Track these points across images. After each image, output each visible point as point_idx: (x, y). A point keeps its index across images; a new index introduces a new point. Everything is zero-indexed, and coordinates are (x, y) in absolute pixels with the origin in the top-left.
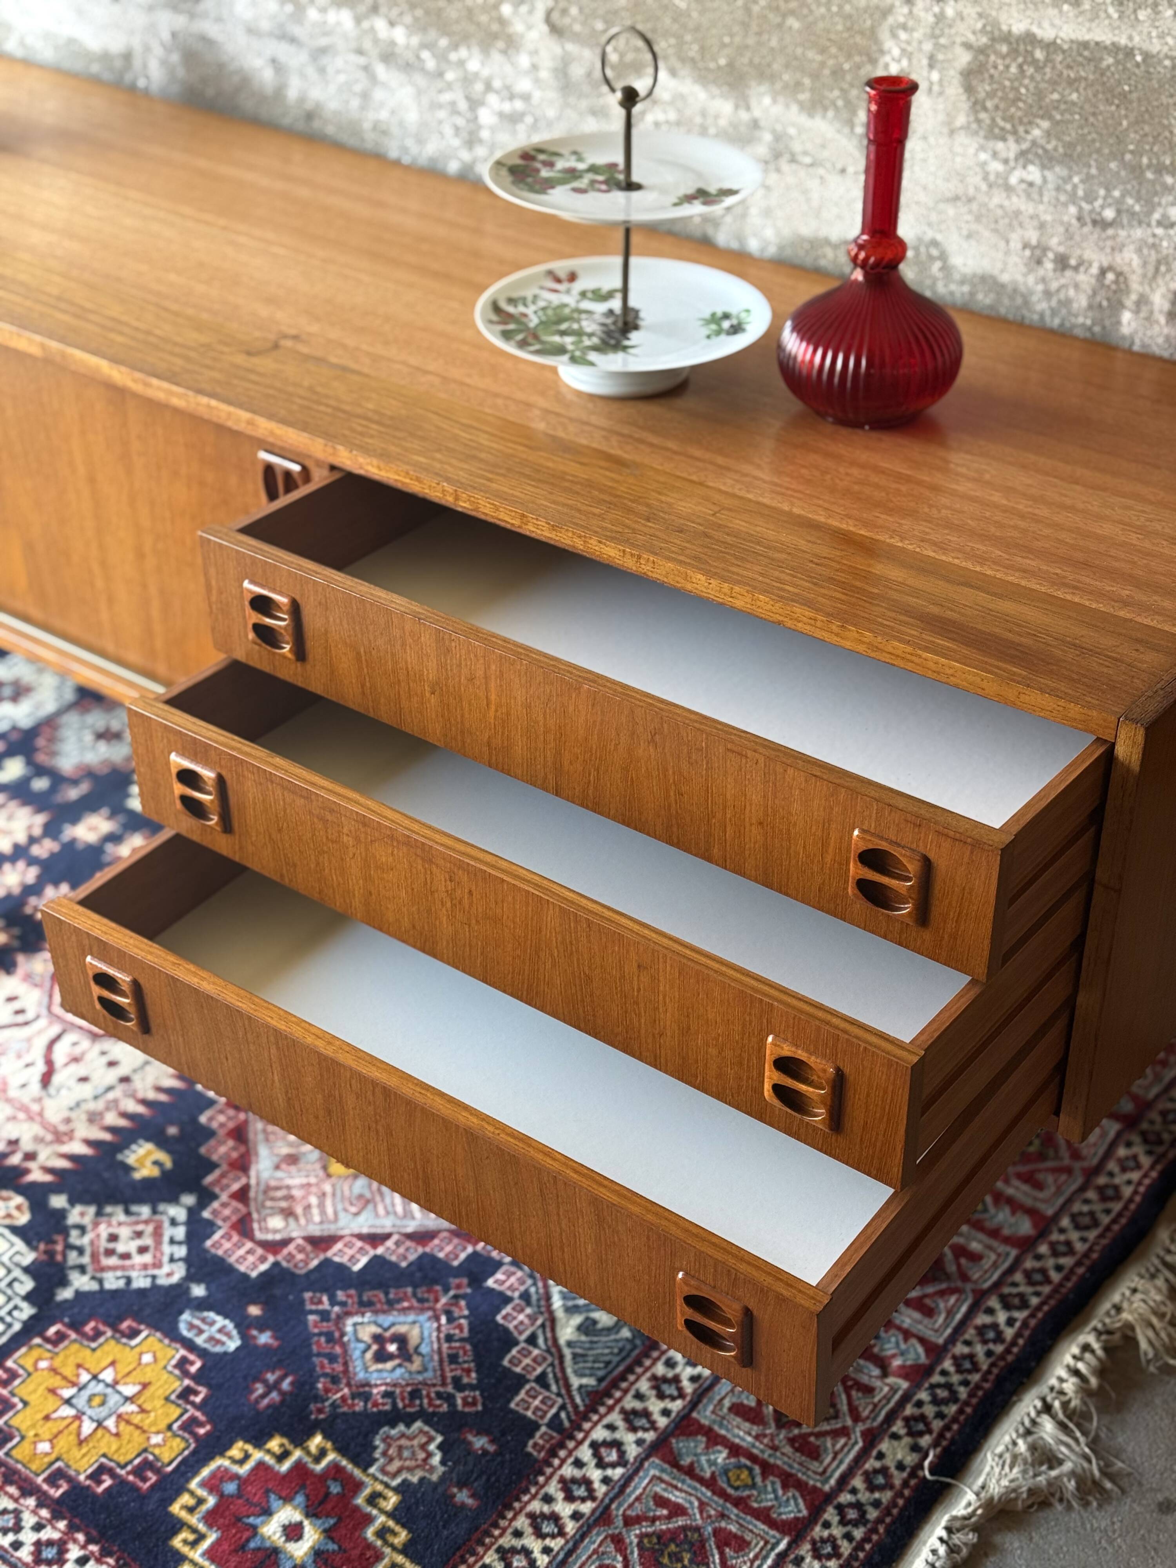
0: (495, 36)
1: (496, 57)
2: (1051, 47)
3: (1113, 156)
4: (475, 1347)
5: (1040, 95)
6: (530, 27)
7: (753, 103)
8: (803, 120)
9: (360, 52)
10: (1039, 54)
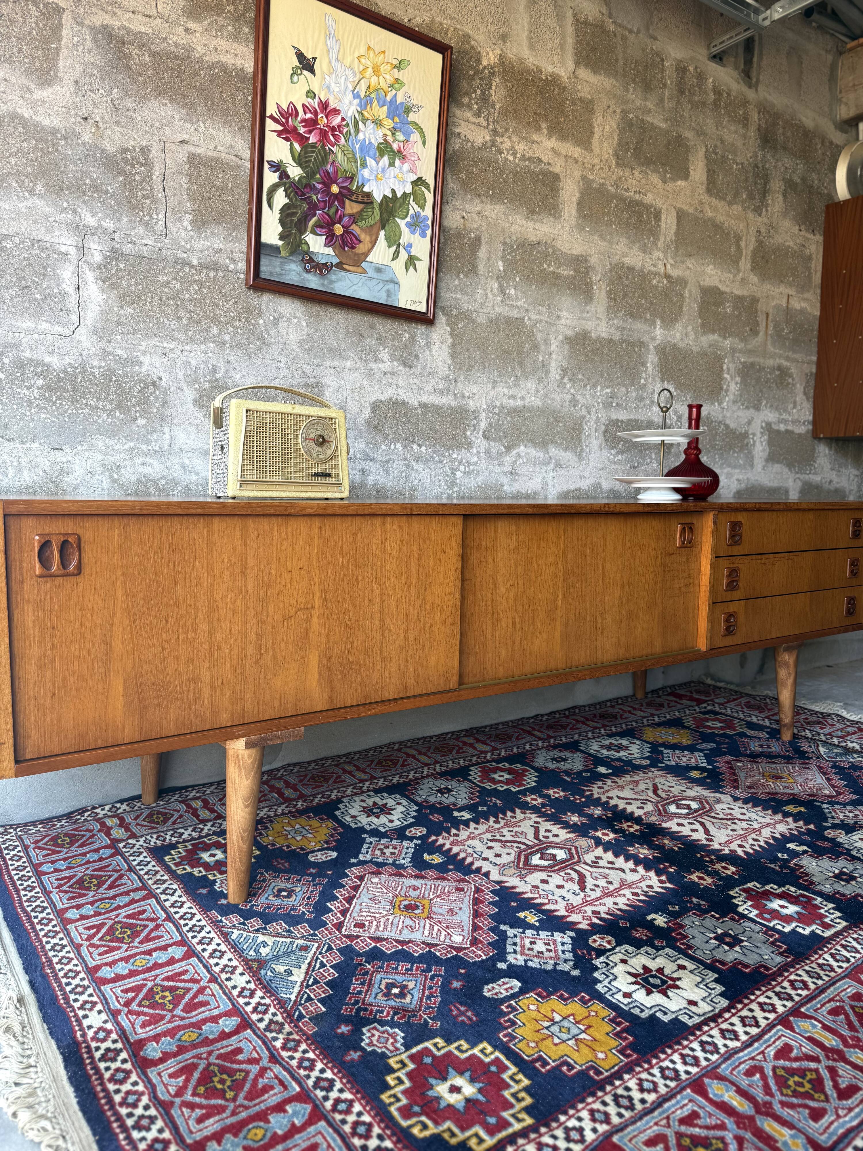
0: (464, 444)
1: (464, 451)
2: (622, 422)
8: (564, 454)
9: (406, 459)
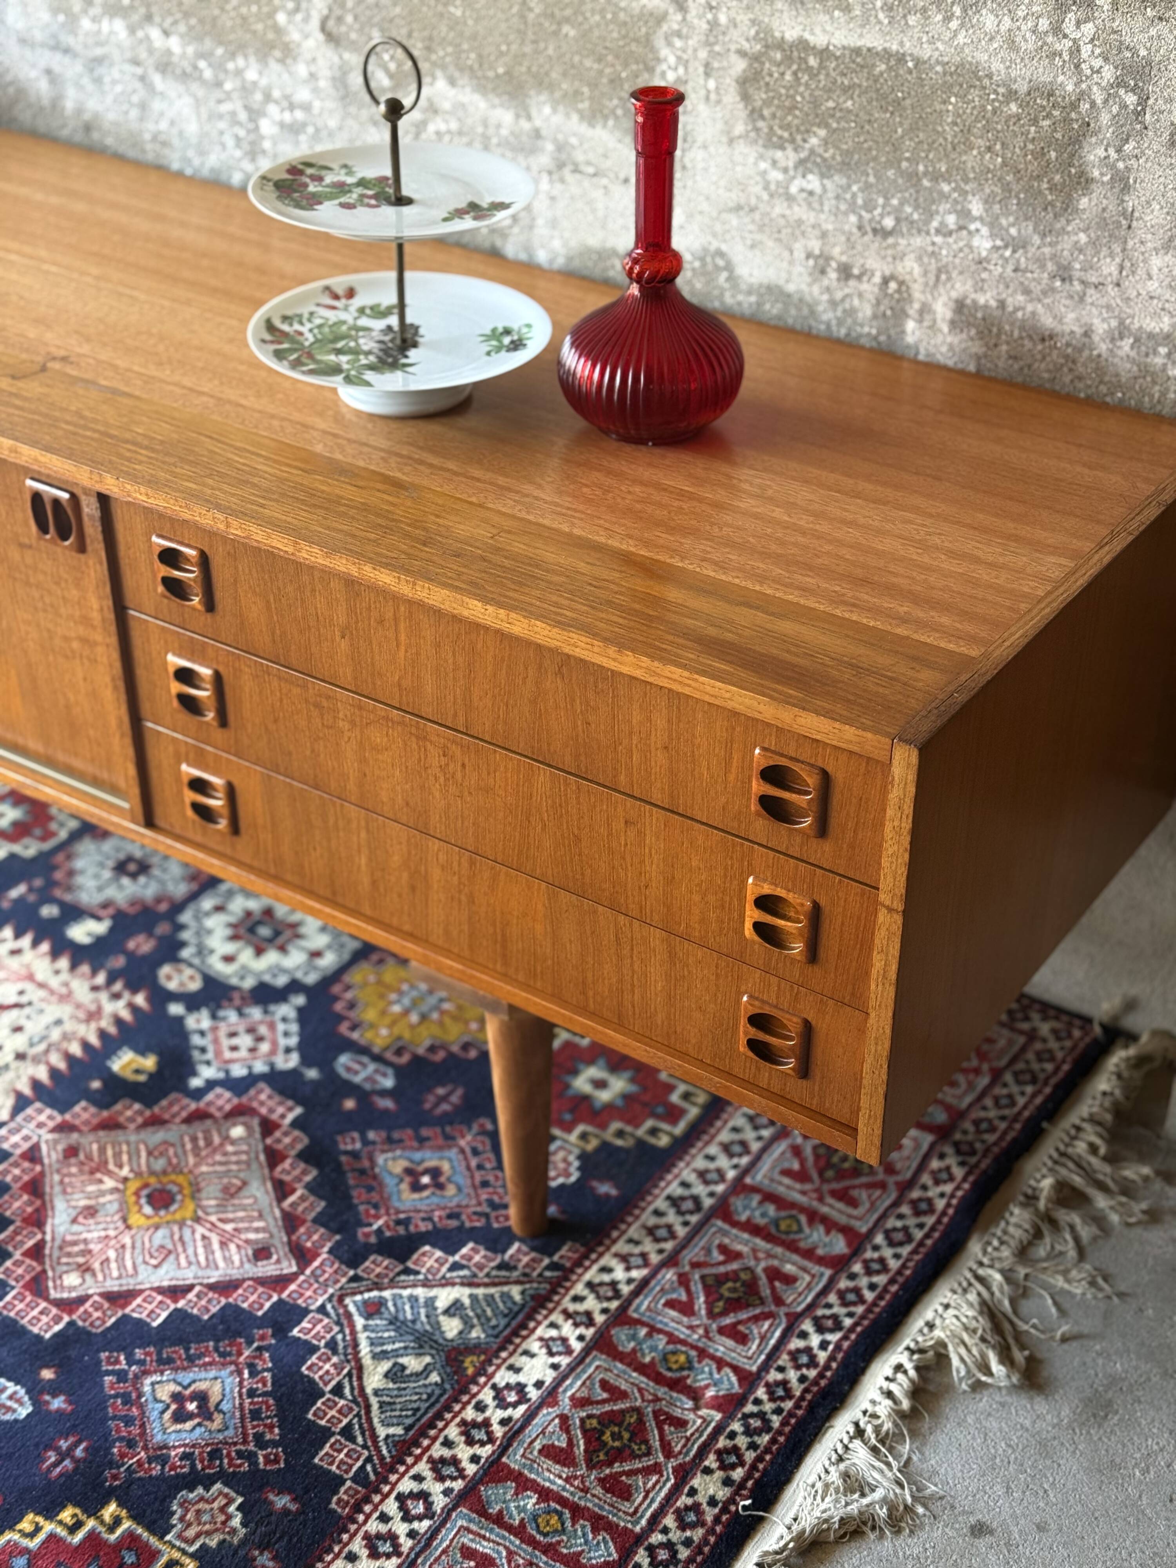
0: (271, 46)
1: (274, 66)
2: (824, 53)
3: (889, 164)
4: (278, 1400)
5: (816, 103)
6: (307, 36)
7: (534, 113)
8: (583, 128)
9: (136, 62)
10: (813, 62)
